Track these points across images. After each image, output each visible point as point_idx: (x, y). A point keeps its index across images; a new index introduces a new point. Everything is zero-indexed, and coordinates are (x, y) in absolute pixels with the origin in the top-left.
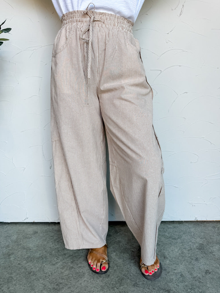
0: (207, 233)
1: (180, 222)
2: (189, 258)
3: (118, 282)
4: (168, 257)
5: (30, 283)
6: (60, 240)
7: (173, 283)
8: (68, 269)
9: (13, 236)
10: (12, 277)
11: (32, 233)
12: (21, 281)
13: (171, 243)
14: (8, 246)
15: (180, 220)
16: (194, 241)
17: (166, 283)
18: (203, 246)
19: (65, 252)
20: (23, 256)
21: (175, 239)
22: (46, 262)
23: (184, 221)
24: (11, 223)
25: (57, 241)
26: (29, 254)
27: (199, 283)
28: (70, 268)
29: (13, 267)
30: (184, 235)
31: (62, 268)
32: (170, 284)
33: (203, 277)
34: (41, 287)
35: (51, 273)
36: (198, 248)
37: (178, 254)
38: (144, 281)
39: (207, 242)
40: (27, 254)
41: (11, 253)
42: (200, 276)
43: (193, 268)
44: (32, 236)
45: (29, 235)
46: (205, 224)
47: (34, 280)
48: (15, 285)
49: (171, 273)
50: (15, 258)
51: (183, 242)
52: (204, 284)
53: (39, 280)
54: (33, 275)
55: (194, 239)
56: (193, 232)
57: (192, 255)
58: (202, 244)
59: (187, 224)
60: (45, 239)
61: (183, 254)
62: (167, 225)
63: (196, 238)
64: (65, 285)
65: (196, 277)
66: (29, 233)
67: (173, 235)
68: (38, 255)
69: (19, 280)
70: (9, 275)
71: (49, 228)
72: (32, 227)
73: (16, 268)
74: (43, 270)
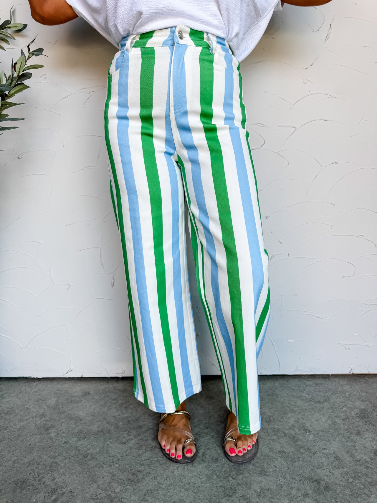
0: (371, 393)
1: (325, 376)
2: (346, 432)
3: (233, 469)
4: (310, 429)
5: (88, 471)
6: (129, 405)
7: (323, 470)
8: (148, 449)
9: (50, 399)
10: (56, 463)
11: (80, 394)
12: (72, 468)
13: (313, 409)
14: (44, 415)
15: (326, 373)
16: (351, 406)
17: (312, 470)
18: (366, 412)
19: (139, 424)
20: (70, 430)
21: (320, 403)
22: (109, 439)
23: (332, 375)
24: (43, 378)
25: (125, 406)
26: (80, 427)
27: (365, 470)
28: (151, 448)
29: (57, 447)
30: (333, 396)
31: (139, 448)
32: (319, 471)
33: (372, 459)
34: (107, 478)
35: (121, 456)
36: (358, 415)
37: (327, 425)
38: (275, 466)
39: (372, 407)
40: (76, 426)
41: (49, 425)
42: (366, 458)
43: (353, 446)
44: (82, 399)
45: (76, 398)
46: (367, 379)
47: (95, 467)
48: (64, 474)
49: (319, 454)
50: (58, 434)
51: (334, 406)
52: (374, 470)
53: (102, 467)
54: (91, 460)
55: (351, 403)
56: (348, 392)
57: (351, 426)
58: (365, 410)
59: (337, 380)
60: (105, 404)
61: (335, 425)
62: (305, 381)
63: (353, 400)
64: (146, 474)
65: (361, 460)
66: (76, 394)
67: (315, 396)
68: (95, 428)
69: (69, 467)
70: (52, 460)
71: (107, 386)
72: (79, 385)
73: (62, 449)
74: (107, 452)
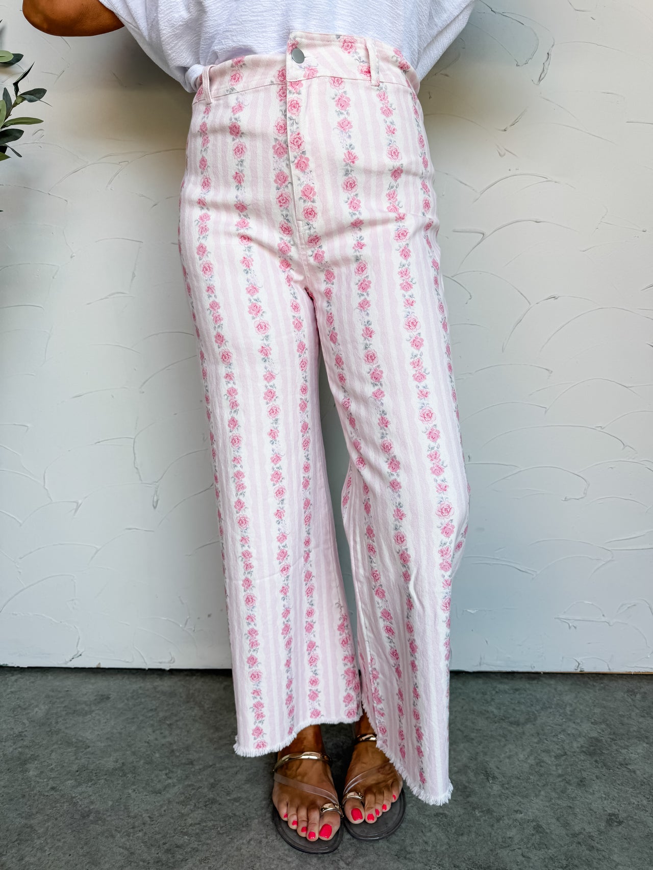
0: (611, 708)
1: (532, 675)
2: (560, 779)
3: (349, 846)
4: (496, 774)
5: (86, 844)
6: (177, 721)
7: (512, 850)
8: (201, 805)
9: (37, 706)
10: (31, 827)
11: (92, 698)
12: (59, 837)
13: (504, 736)
14: (21, 735)
15: (534, 670)
16: (573, 731)
17: (491, 850)
18: (599, 744)
19: (190, 757)
20: (65, 764)
21: (518, 725)
22: (133, 784)
23: (545, 673)
24: (29, 668)
25: (168, 722)
26: (83, 761)
27: (588, 852)
28: (206, 802)
29: (36, 797)
30: (543, 713)
31: (183, 803)
32: (503, 853)
33: (601, 833)
34: (119, 858)
35: (149, 817)
36: (584, 749)
37: (526, 765)
38: (426, 843)
39: (610, 734)
40: (76, 759)
41: (29, 756)
42: (591, 830)
43: (570, 807)
44: (94, 708)
45: (84, 706)
46: (606, 681)
47: (99, 837)
48: (42, 849)
49: (506, 821)
50: (42, 772)
51: (542, 732)
52: (604, 853)
53: (113, 836)
54: (95, 822)
55: (574, 726)
56: (571, 705)
57: (569, 770)
58: (597, 740)
59: (552, 682)
60: (133, 718)
61: (541, 766)
62: (495, 684)
63: (578, 721)
64: (190, 852)
65: (581, 833)
66: (85, 699)
67: (511, 711)
68: (109, 763)
69: (53, 835)
70: (23, 821)
71: (142, 685)
72: (93, 681)
73: (44, 801)
74: (127, 808)
